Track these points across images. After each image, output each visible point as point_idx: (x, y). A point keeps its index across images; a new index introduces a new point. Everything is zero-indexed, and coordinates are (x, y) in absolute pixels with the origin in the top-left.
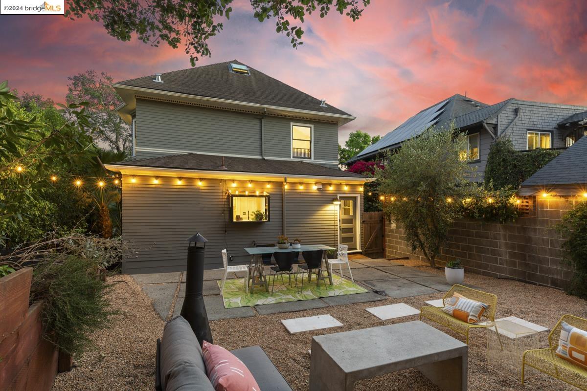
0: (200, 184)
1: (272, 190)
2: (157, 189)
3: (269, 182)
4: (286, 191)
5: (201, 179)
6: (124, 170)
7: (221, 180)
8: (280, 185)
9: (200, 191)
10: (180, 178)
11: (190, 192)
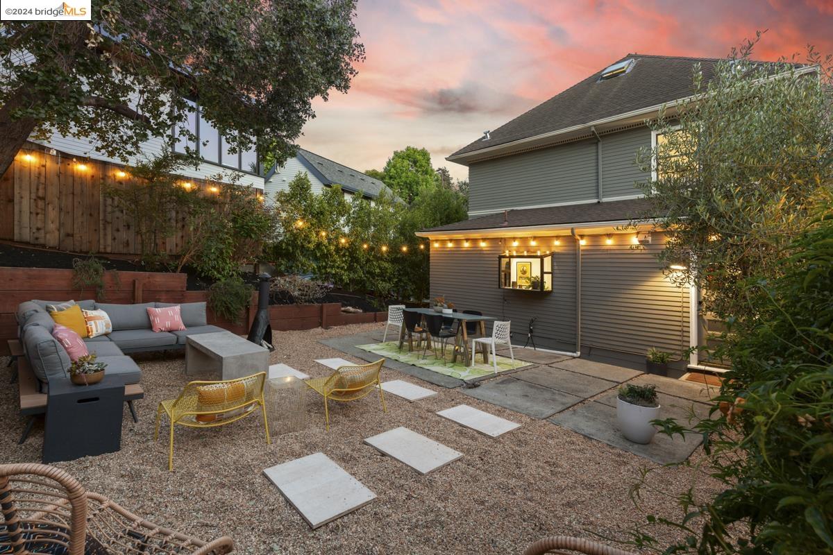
0: (483, 245)
1: (562, 248)
2: (451, 251)
3: (557, 237)
4: (581, 248)
5: (484, 240)
6: (431, 236)
7: (500, 239)
8: (572, 240)
9: (482, 252)
10: (467, 240)
11: (476, 254)
